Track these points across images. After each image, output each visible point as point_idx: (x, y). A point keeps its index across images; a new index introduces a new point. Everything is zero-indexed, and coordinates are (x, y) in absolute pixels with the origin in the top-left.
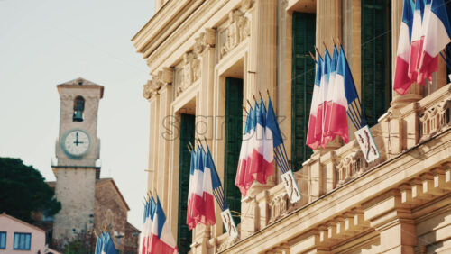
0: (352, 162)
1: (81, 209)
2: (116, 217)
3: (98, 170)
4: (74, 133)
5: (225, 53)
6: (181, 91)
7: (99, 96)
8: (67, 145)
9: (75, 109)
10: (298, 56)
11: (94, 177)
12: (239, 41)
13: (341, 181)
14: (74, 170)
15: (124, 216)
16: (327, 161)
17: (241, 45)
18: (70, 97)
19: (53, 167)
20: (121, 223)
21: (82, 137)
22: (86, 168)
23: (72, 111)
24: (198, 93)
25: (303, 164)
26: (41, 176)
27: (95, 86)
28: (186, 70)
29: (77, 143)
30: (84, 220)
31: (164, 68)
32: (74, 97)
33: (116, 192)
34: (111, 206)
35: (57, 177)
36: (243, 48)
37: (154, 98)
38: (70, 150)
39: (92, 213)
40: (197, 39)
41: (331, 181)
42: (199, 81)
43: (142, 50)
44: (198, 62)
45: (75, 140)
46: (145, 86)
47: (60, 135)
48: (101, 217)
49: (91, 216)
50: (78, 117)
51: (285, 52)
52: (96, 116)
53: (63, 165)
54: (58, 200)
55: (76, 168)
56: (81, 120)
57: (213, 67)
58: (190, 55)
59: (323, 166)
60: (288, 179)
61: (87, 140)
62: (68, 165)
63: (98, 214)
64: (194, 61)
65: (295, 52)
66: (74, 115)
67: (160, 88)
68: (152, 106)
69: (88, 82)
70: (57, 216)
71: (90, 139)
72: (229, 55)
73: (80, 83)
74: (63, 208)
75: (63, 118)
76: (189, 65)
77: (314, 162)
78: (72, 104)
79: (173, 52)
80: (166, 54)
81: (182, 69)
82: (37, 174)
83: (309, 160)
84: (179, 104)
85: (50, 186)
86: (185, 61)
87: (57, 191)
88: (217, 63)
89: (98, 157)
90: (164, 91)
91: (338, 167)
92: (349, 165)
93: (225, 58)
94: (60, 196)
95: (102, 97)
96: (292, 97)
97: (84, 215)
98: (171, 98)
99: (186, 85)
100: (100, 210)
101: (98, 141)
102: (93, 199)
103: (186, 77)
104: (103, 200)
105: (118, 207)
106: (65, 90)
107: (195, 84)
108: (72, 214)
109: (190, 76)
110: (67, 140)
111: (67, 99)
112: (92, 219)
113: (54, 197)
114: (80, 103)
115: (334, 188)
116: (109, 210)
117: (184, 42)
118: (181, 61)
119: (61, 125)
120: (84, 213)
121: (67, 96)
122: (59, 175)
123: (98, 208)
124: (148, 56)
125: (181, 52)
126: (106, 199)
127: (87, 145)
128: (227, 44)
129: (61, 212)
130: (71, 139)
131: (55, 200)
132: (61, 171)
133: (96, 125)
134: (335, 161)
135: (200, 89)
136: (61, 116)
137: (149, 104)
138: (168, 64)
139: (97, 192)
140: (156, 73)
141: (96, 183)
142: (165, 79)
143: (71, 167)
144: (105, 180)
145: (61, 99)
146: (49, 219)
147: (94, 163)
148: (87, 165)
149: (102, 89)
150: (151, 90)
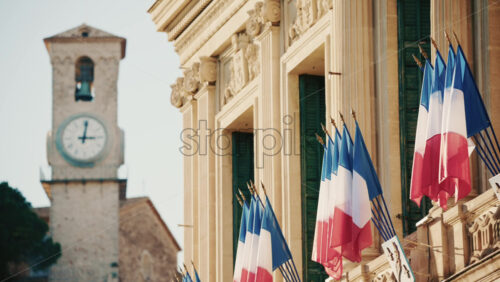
0: (493, 222)
1: (96, 253)
2: (158, 264)
3: (122, 184)
4: (80, 122)
5: (296, 36)
6: (231, 96)
7: (119, 54)
8: (66, 143)
9: (78, 79)
10: (407, 45)
11: (116, 196)
12: (316, 17)
13: (477, 253)
14: (80, 186)
15: (172, 261)
16: (454, 220)
17: (320, 23)
18: (68, 58)
19: (43, 182)
20: (167, 275)
21: (94, 128)
22: (101, 181)
23: (72, 82)
24: (257, 99)
25: (418, 224)
26: (23, 199)
27: (112, 39)
28: (236, 61)
29: (84, 138)
30: (102, 272)
31: (201, 59)
32: (74, 59)
33: (157, 221)
34: (149, 245)
35: (51, 199)
36: (323, 29)
37: (188, 107)
38: (72, 152)
39: (115, 259)
40: (251, 13)
41: (462, 252)
42: (258, 80)
43: (167, 28)
44: (255, 49)
45: (81, 135)
46: (172, 87)
47: (54, 127)
48: (131, 265)
49: (114, 265)
50: (84, 92)
51: (386, 39)
52: (115, 90)
53: (62, 177)
54: (55, 241)
55: (84, 182)
56: (88, 98)
57: (278, 58)
58: (242, 37)
59: (447, 229)
60: (393, 250)
61: (101, 132)
62: (70, 177)
63: (127, 260)
64: (250, 46)
65: (403, 39)
66: (77, 91)
67: (197, 90)
68: (186, 119)
69: (98, 31)
70: (54, 268)
71: (106, 132)
72: (302, 39)
73: (85, 33)
74: (64, 251)
75: (58, 95)
76: (241, 52)
77: (434, 221)
78: (72, 70)
79: (214, 33)
80: (205, 34)
81: (231, 59)
82: (16, 196)
83: (425, 219)
84: (228, 117)
85: (40, 215)
86: (235, 46)
87: (54, 224)
88: (285, 52)
89: (122, 162)
90: (204, 95)
91: (471, 229)
92: (487, 227)
93: (296, 44)
94: (61, 232)
95: (123, 55)
96: (400, 112)
97: (102, 265)
98: (216, 107)
99: (238, 87)
100: (130, 253)
101: (120, 134)
102: (116, 235)
103: (237, 74)
104: (133, 235)
105: (160, 245)
106: (59, 46)
107: (252, 84)
108: (80, 263)
109: (243, 72)
110: (67, 134)
111: (62, 63)
112: (116, 270)
113: (48, 235)
114: (85, 69)
115: (467, 264)
116: (146, 252)
117: (232, 15)
118: (227, 46)
119: (54, 109)
120: (101, 260)
121: (62, 57)
122: (55, 198)
123: (126, 250)
124: (175, 38)
125: (227, 33)
126: (139, 233)
127: (102, 142)
128: (298, 21)
129: (62, 260)
130: (73, 131)
131: (50, 240)
132: (58, 188)
133: (116, 106)
134: (466, 219)
135: (258, 93)
136: (54, 92)
137: (181, 115)
138: (209, 50)
139: (122, 221)
140: (189, 65)
141: (121, 205)
142: (204, 76)
143: (76, 182)
144: (136, 200)
145: (53, 63)
146: (41, 273)
147: (116, 173)
148: (103, 177)
149: (123, 43)
150: (182, 94)
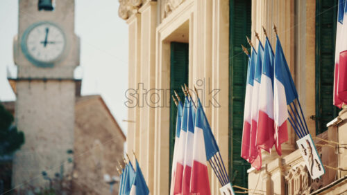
1: (54, 141)
2: (108, 152)
3: (78, 83)
4: (42, 29)
6: (170, 10)
8: (30, 46)
11: (72, 93)
14: (42, 84)
15: (120, 150)
19: (10, 79)
20: (115, 161)
21: (55, 34)
22: (60, 80)
24: (192, 14)
25: (328, 125)
29: (45, 43)
30: (59, 157)
33: (107, 115)
34: (100, 135)
35: (17, 95)
37: (133, 19)
38: (35, 55)
39: (71, 147)
45: (43, 39)
48: (84, 152)
49: (70, 152)
53: (26, 76)
54: (19, 129)
55: (45, 80)
56: (50, 8)
60: (306, 146)
61: (60, 38)
62: (33, 76)
63: (81, 147)
67: (141, 5)
68: (131, 30)
70: (19, 153)
71: (65, 38)
74: (27, 140)
77: (343, 122)
83: (335, 120)
84: (168, 29)
85: (6, 107)
87: (18, 115)
89: (78, 64)
90: (147, 9)
94: (24, 123)
97: (60, 151)
98: (157, 21)
100: (84, 142)
101: (77, 40)
104: (87, 126)
105: (110, 136)
108: (40, 149)
110: (31, 38)
112: (71, 156)
113: (13, 125)
116: (97, 142)
119: (20, 16)
120: (59, 147)
122: (21, 94)
123: (81, 139)
126: (91, 125)
127: (61, 46)
129: (25, 146)
130: (36, 37)
131: (15, 129)
132: (23, 85)
133: (74, 16)
135: (194, 9)
137: (128, 26)
139: (77, 115)
141: (76, 101)
143: (38, 80)
144: (89, 97)
146: (6, 157)
147: (72, 73)
148: (61, 76)
150: (129, 8)
